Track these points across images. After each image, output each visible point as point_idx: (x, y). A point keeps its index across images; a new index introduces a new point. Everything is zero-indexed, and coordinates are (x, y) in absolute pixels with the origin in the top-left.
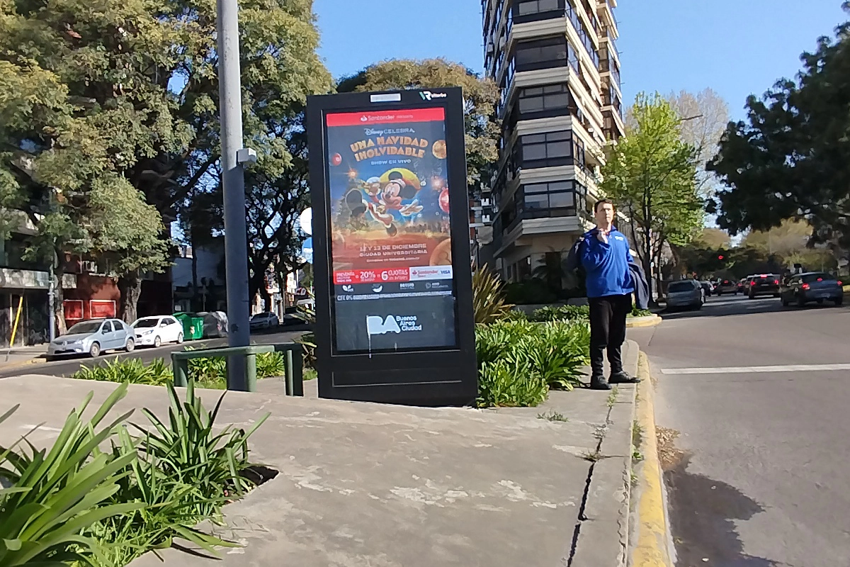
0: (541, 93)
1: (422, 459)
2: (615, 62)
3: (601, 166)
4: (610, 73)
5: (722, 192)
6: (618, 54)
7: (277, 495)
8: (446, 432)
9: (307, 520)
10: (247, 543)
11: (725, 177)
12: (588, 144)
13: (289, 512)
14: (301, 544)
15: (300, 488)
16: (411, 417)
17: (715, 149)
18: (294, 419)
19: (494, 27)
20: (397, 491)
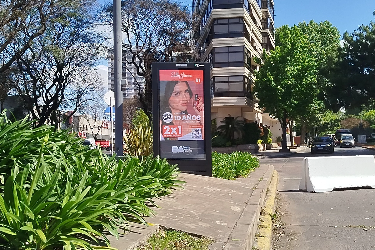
0: (227, 22)
2: (271, 2)
4: (268, 10)
12: (253, 53)
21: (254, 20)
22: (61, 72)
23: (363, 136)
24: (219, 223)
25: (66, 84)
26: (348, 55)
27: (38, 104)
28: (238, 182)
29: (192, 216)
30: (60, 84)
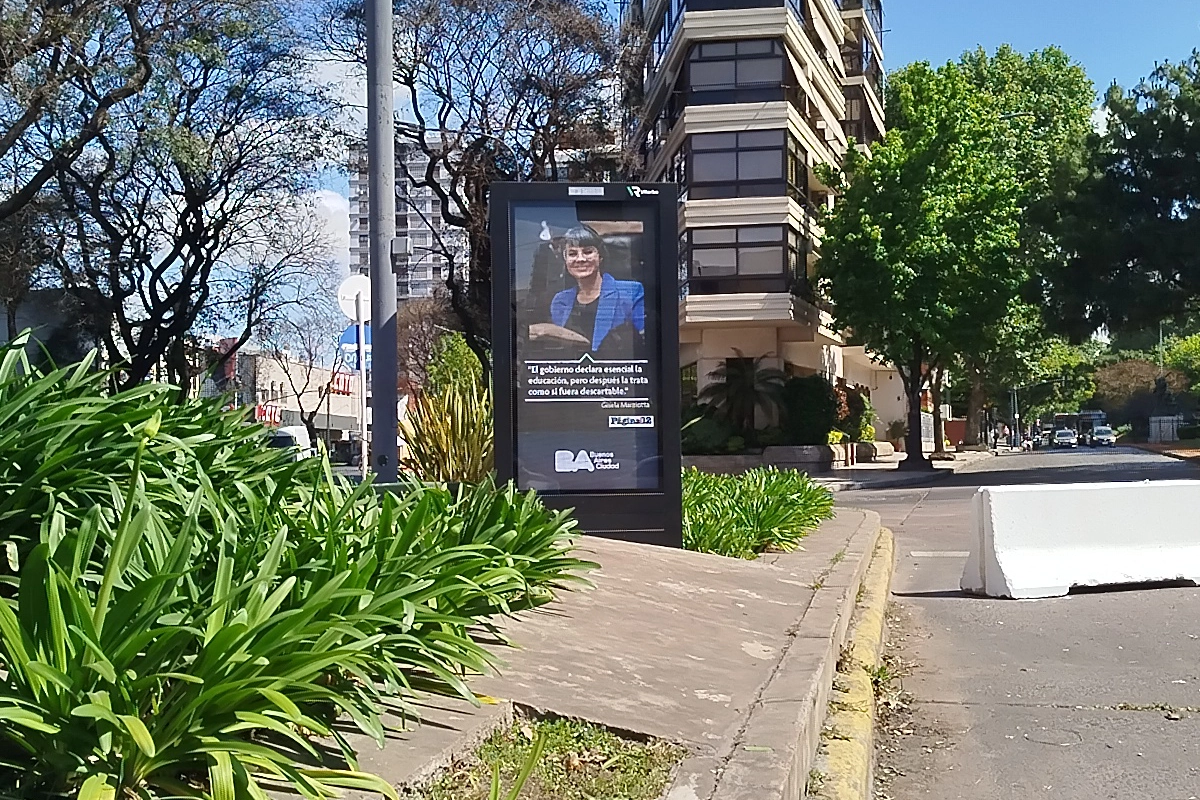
0: (732, 53)
4: (862, 13)
12: (814, 152)
21: (819, 46)
22: (198, 215)
23: (1165, 418)
24: (705, 696)
25: (216, 252)
26: (1119, 158)
27: (127, 314)
28: (765, 566)
29: (618, 672)
30: (195, 250)
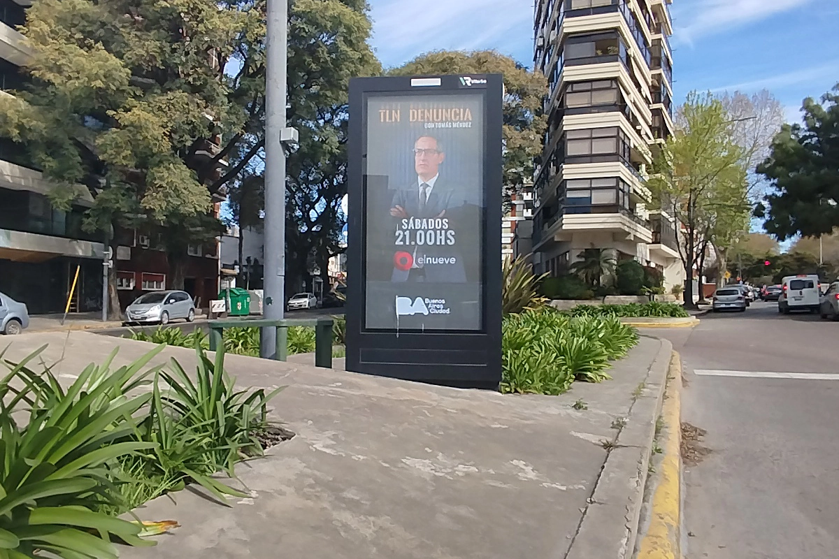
0: (590, 88)
1: (437, 434)
2: (668, 60)
3: (647, 165)
4: (661, 71)
5: (770, 196)
6: (670, 51)
7: (291, 454)
8: (464, 411)
9: (316, 479)
10: (257, 495)
11: (776, 181)
12: (634, 140)
13: (301, 472)
14: (309, 501)
15: (314, 450)
16: (431, 395)
17: (767, 152)
18: (317, 388)
19: (545, 21)
20: (408, 461)
21: (638, 86)
